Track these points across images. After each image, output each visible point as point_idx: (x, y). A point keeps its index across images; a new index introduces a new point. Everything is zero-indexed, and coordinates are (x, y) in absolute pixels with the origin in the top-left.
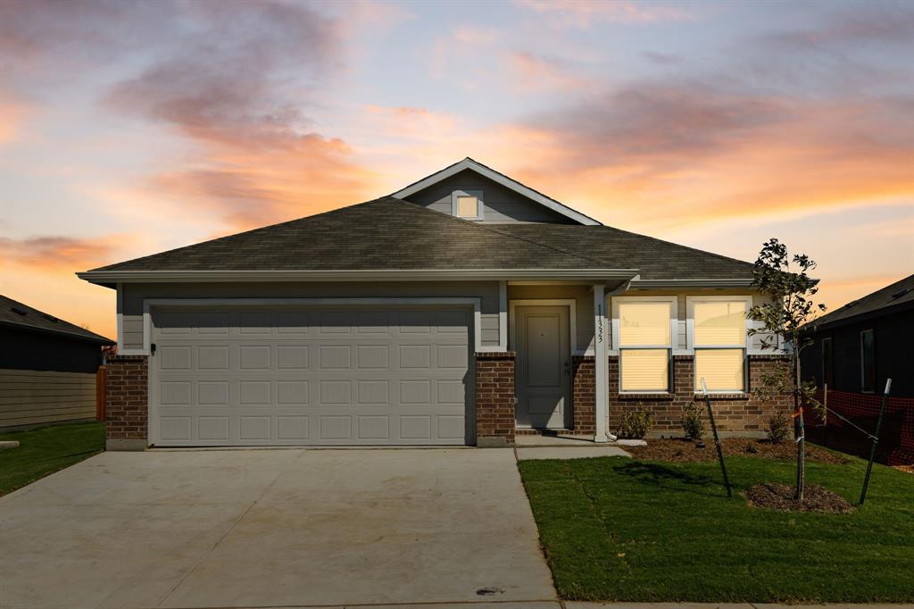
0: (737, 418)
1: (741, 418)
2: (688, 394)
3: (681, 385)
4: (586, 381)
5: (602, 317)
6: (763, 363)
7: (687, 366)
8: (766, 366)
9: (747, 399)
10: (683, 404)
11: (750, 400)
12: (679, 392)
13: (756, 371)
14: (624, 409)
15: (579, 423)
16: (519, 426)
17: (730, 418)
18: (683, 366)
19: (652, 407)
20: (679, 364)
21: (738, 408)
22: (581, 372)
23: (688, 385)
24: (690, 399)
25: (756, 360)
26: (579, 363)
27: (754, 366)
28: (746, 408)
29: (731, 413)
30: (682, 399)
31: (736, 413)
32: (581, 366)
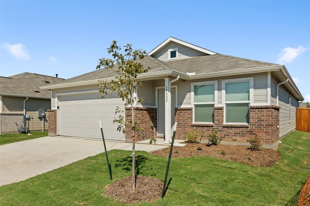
0: (242, 136)
1: (245, 136)
2: (220, 124)
3: (217, 120)
4: (179, 118)
5: (168, 92)
6: (257, 110)
7: (220, 112)
8: (258, 111)
9: (248, 127)
10: (218, 128)
11: (249, 128)
12: (216, 123)
13: (253, 114)
14: (193, 130)
15: (176, 135)
16: (159, 135)
17: (240, 136)
18: (218, 112)
19: (204, 129)
20: (216, 110)
21: (243, 131)
22: (178, 114)
23: (220, 120)
24: (220, 127)
25: (253, 109)
26: (177, 111)
27: (252, 111)
28: (247, 132)
29: (240, 134)
30: (217, 126)
31: (242, 134)
32: (177, 112)
